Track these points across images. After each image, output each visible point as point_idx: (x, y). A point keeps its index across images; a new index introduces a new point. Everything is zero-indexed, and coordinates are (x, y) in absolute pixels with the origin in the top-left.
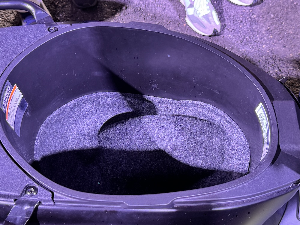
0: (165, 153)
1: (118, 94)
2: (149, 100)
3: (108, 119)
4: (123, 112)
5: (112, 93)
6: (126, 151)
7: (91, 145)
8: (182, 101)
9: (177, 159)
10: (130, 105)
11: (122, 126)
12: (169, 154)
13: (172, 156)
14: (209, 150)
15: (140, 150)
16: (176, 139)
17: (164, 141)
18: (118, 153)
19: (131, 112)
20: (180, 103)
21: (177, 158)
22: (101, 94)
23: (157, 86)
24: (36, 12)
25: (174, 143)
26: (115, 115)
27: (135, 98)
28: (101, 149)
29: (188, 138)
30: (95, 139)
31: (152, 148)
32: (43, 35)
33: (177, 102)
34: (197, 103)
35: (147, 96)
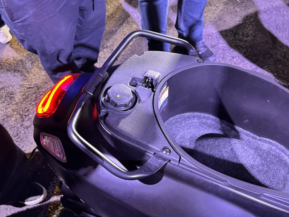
0: (244, 167)
1: (218, 119)
2: (237, 130)
3: (204, 134)
4: (216, 133)
5: (214, 117)
6: (215, 158)
7: (189, 146)
8: (262, 138)
9: (252, 174)
10: (222, 129)
11: (216, 140)
12: (247, 169)
13: (249, 171)
14: (276, 176)
15: (226, 160)
16: (254, 161)
17: (245, 159)
18: (208, 157)
19: (222, 134)
20: (260, 139)
22: (206, 115)
23: (248, 121)
25: (252, 163)
26: (210, 133)
27: (228, 126)
28: (196, 151)
29: (263, 162)
30: (193, 143)
31: (235, 161)
33: (258, 137)
34: (273, 142)
35: (237, 127)
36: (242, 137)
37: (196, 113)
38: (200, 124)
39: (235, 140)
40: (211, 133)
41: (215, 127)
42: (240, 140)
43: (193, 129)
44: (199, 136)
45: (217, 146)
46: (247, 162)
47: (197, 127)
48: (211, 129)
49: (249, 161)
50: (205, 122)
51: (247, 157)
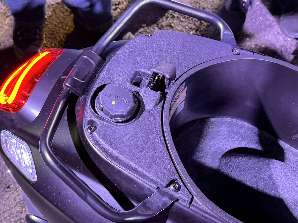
1: (256, 129)
4: (251, 147)
5: (251, 126)
6: (245, 185)
7: (211, 164)
9: (294, 215)
11: (249, 159)
12: (288, 206)
13: (290, 210)
15: (260, 190)
17: (287, 192)
21: (295, 213)
22: (240, 122)
24: (224, 31)
30: (217, 161)
31: (272, 193)
32: (226, 54)
35: (282, 142)
36: (288, 157)
37: (225, 118)
38: (230, 134)
39: (276, 162)
40: (245, 146)
41: (251, 139)
42: (283, 163)
43: (218, 140)
44: (227, 151)
45: (250, 169)
46: (290, 196)
47: (225, 138)
48: (244, 142)
49: (292, 196)
50: (236, 131)
51: (291, 189)
